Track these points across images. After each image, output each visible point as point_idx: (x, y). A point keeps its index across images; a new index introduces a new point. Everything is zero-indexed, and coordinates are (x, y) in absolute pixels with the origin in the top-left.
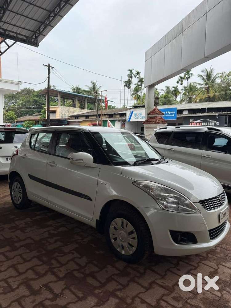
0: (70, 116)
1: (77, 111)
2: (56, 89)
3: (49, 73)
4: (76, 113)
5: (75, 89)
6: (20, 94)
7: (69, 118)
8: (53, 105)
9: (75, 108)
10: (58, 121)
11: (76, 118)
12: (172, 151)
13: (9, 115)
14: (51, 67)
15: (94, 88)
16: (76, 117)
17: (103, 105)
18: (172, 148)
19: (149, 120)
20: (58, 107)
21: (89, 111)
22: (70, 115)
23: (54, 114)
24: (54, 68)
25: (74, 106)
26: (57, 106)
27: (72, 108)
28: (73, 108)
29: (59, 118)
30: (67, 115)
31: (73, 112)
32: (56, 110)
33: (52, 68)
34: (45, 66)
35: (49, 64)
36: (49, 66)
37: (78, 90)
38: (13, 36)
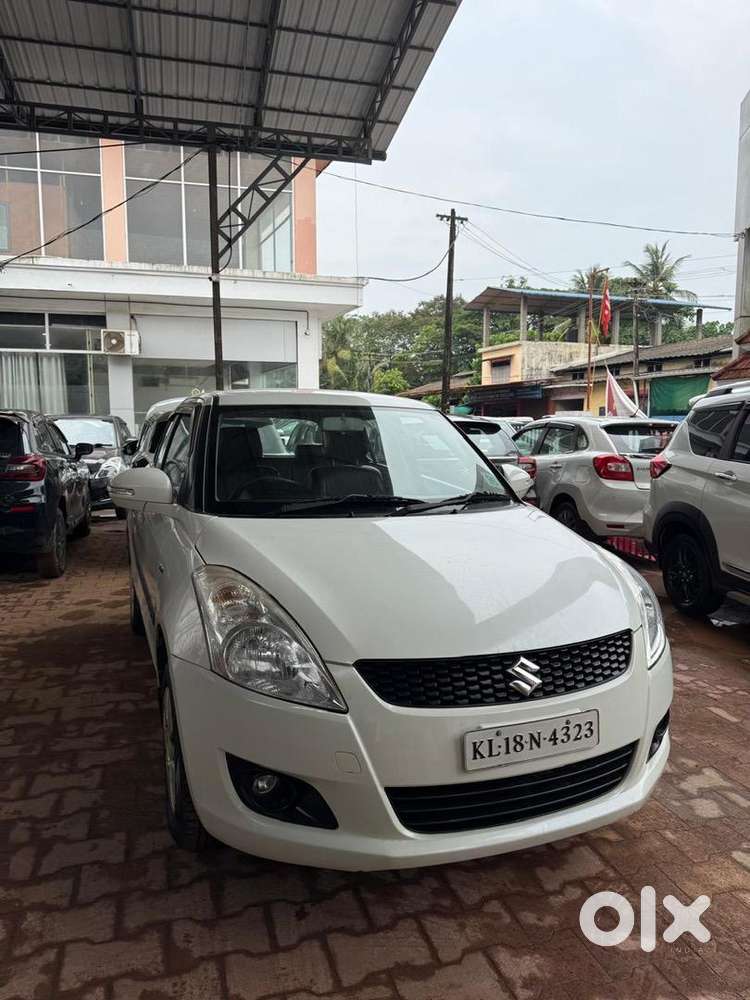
0: (557, 373)
1: (579, 354)
2: (528, 288)
3: (453, 237)
4: (580, 361)
5: (586, 280)
6: (423, 316)
7: (553, 377)
8: (508, 341)
9: (574, 344)
10: (515, 392)
11: (575, 378)
12: (730, 484)
13: (389, 380)
14: (459, 218)
15: (655, 269)
16: (578, 373)
17: (688, 323)
18: (731, 473)
19: (738, 366)
20: (519, 345)
21: (626, 349)
22: (554, 370)
23: (505, 369)
24: (466, 219)
25: (572, 336)
26: (517, 343)
27: (566, 346)
28: (569, 344)
29: (518, 380)
30: (544, 368)
31: (568, 357)
32: (511, 356)
33: (463, 220)
34: (442, 217)
35: (453, 211)
36: (453, 217)
37: (597, 279)
38: (298, 143)
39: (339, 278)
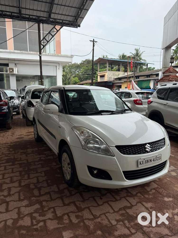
0: (115, 79)
1: (121, 74)
2: (108, 58)
3: (94, 46)
4: (120, 76)
5: (121, 56)
6: (83, 64)
7: (114, 80)
8: (104, 71)
9: (119, 72)
10: (106, 83)
11: (119, 80)
12: (167, 106)
13: (75, 80)
14: (95, 41)
15: (137, 54)
16: (120, 79)
17: (144, 67)
18: (167, 103)
19: (163, 79)
20: (107, 72)
21: (131, 73)
22: (115, 78)
23: (103, 78)
24: (97, 42)
25: (119, 70)
26: (106, 71)
27: (117, 72)
28: (118, 72)
29: (106, 81)
30: (112, 78)
31: (118, 75)
32: (105, 75)
33: (96, 42)
34: (91, 41)
35: (94, 39)
36: (94, 41)
37: (124, 57)
39: (67, 55)
